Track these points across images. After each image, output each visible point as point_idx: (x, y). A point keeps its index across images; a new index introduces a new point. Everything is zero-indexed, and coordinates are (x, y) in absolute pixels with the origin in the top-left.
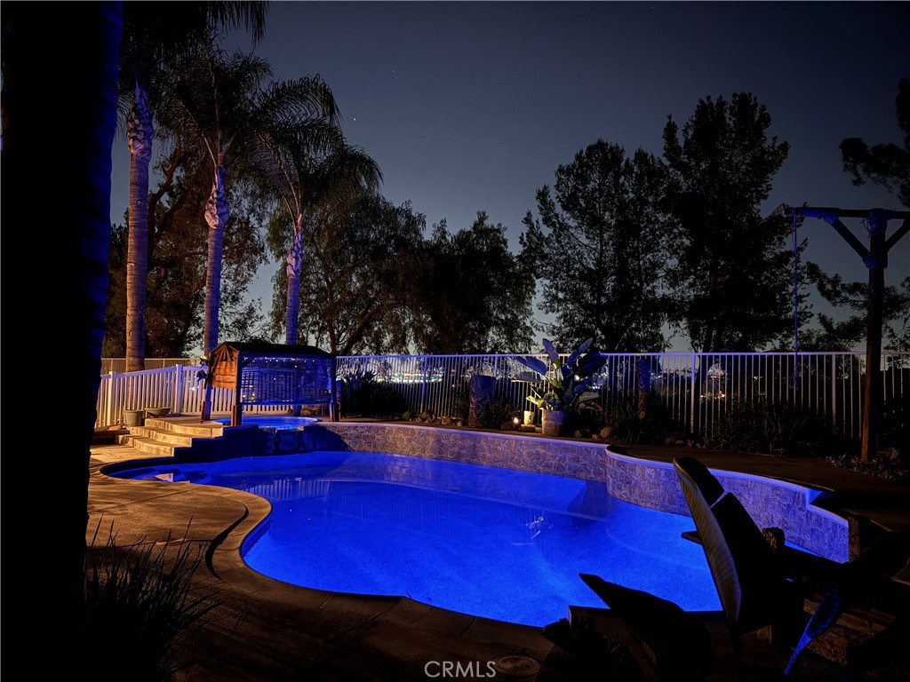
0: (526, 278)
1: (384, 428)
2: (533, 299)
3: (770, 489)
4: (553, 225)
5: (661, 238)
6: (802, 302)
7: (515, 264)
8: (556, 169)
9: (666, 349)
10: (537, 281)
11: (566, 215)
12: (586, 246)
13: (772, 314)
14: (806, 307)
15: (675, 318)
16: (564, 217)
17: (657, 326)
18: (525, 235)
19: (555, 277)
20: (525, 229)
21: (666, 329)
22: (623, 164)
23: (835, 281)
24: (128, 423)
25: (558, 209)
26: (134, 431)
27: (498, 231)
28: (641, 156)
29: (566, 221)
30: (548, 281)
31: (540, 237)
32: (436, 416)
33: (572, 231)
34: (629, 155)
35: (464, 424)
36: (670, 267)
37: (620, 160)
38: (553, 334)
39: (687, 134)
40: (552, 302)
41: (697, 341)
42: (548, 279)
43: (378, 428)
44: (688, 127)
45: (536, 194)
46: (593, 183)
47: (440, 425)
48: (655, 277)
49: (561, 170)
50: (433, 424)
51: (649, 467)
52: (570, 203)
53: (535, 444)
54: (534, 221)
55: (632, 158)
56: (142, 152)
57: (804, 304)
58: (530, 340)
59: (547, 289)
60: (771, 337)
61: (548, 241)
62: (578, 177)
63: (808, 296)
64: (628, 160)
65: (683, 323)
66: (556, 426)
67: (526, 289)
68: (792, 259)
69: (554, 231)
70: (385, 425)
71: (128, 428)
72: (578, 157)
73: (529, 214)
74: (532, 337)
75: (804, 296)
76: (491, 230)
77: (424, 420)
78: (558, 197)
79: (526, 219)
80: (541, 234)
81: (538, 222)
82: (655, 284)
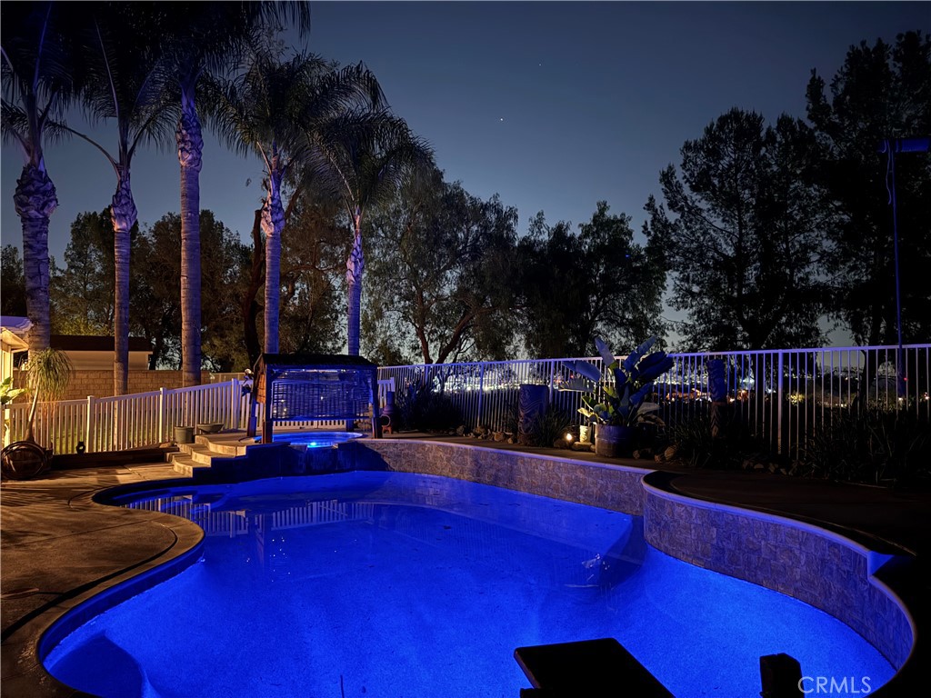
1: (424, 445)
2: (663, 295)
3: (826, 546)
4: (681, 209)
5: (812, 216)
7: (643, 257)
8: (682, 147)
9: (824, 345)
10: (667, 274)
11: (696, 197)
12: (721, 230)
15: (834, 308)
16: (694, 199)
17: (813, 319)
18: (649, 224)
19: (686, 267)
20: (649, 217)
21: (823, 323)
22: (763, 134)
24: (179, 440)
25: (687, 190)
26: (183, 448)
27: (622, 221)
28: (785, 123)
29: (697, 203)
30: (678, 273)
31: (666, 225)
33: (704, 214)
34: (770, 122)
36: (825, 249)
37: (759, 129)
38: (686, 333)
39: (837, 89)
40: (685, 298)
42: (678, 270)
43: (418, 445)
44: (837, 80)
45: (659, 176)
46: (727, 159)
48: (808, 262)
49: (687, 147)
50: (483, 441)
51: (679, 505)
52: (699, 183)
54: (657, 206)
55: (774, 125)
56: (190, 162)
59: (678, 282)
61: (675, 227)
62: (709, 153)
64: (769, 129)
66: (609, 444)
67: (656, 284)
69: (682, 216)
71: (178, 446)
72: (708, 131)
73: (651, 199)
74: (664, 338)
76: (613, 221)
78: (685, 177)
79: (647, 205)
80: (666, 221)
81: (661, 207)
82: (807, 270)
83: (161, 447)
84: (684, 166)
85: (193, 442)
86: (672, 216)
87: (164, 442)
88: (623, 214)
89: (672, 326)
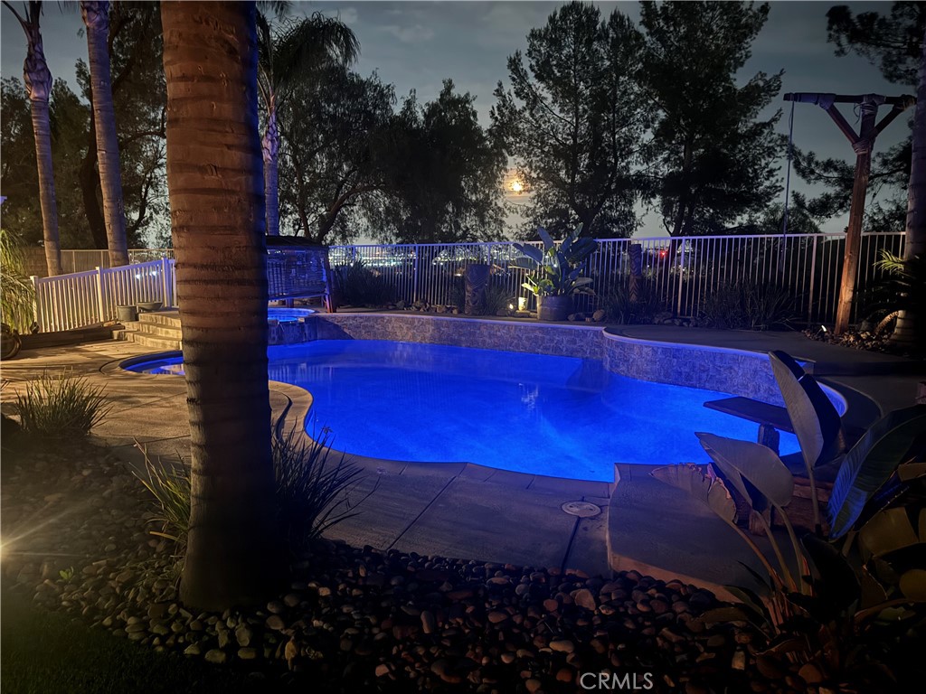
0: (496, 154)
1: (383, 317)
2: (506, 177)
3: (758, 362)
4: (526, 96)
5: (635, 110)
6: (773, 176)
7: (485, 139)
8: (528, 34)
9: (638, 227)
10: (510, 159)
11: (540, 85)
12: (561, 119)
13: (744, 188)
14: (777, 180)
15: (648, 196)
16: (538, 88)
17: (630, 203)
18: (496, 109)
19: (529, 154)
20: (496, 101)
21: (638, 207)
22: (598, 27)
23: (810, 158)
24: (121, 317)
25: (532, 78)
26: (130, 326)
27: (468, 102)
28: (617, 18)
29: (540, 92)
30: (522, 159)
31: (513, 111)
32: (430, 304)
33: (545, 103)
34: (605, 17)
35: (460, 312)
36: (644, 142)
37: (595, 23)
38: (528, 216)
41: (669, 219)
42: (522, 156)
43: (377, 318)
45: (507, 62)
46: (567, 49)
47: (435, 313)
48: (631, 152)
49: (533, 35)
50: (428, 312)
51: (646, 347)
52: (543, 73)
53: (534, 329)
54: (505, 92)
55: (608, 20)
56: (98, 25)
57: (776, 177)
58: (502, 222)
59: (520, 167)
60: (741, 211)
61: (521, 115)
62: (552, 42)
63: (779, 169)
64: (603, 23)
65: (657, 201)
66: (551, 311)
67: (498, 166)
68: (766, 131)
69: (528, 104)
70: (384, 315)
71: (122, 324)
72: (552, 19)
73: (500, 85)
74: (504, 219)
75: (775, 170)
76: (458, 100)
77: (419, 309)
78: (531, 65)
79: (497, 91)
80: (514, 107)
81: (509, 94)
82: (629, 159)
83: (105, 325)
84: (530, 53)
85: (137, 319)
86: (519, 104)
87: (106, 321)
88: (468, 94)
89: (516, 209)
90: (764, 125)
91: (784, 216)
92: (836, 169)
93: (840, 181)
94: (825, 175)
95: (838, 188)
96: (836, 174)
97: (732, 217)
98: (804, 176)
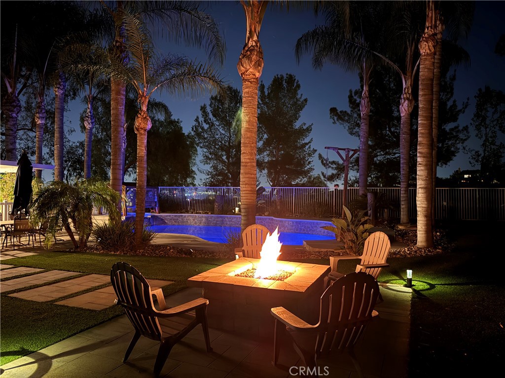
1: (182, 216)
2: (197, 157)
4: (209, 123)
6: (310, 164)
8: (210, 97)
11: (214, 119)
12: (223, 134)
13: (299, 168)
15: (262, 169)
18: (195, 127)
20: (195, 124)
23: (327, 160)
25: (211, 116)
27: (178, 122)
29: (214, 122)
30: (206, 150)
32: (196, 211)
33: (217, 127)
38: (208, 175)
39: (269, 90)
40: (207, 160)
44: (269, 87)
45: (200, 108)
52: (216, 114)
54: (200, 120)
57: (312, 165)
58: (194, 177)
59: (204, 153)
61: (206, 131)
67: (192, 152)
69: (209, 127)
73: (198, 117)
76: (174, 121)
78: (211, 110)
79: (196, 119)
80: (203, 127)
81: (202, 121)
84: (210, 105)
86: (206, 126)
90: (307, 144)
91: (314, 179)
92: (335, 164)
93: (336, 169)
94: (332, 166)
95: (336, 171)
96: (335, 166)
97: (294, 180)
98: (324, 166)
